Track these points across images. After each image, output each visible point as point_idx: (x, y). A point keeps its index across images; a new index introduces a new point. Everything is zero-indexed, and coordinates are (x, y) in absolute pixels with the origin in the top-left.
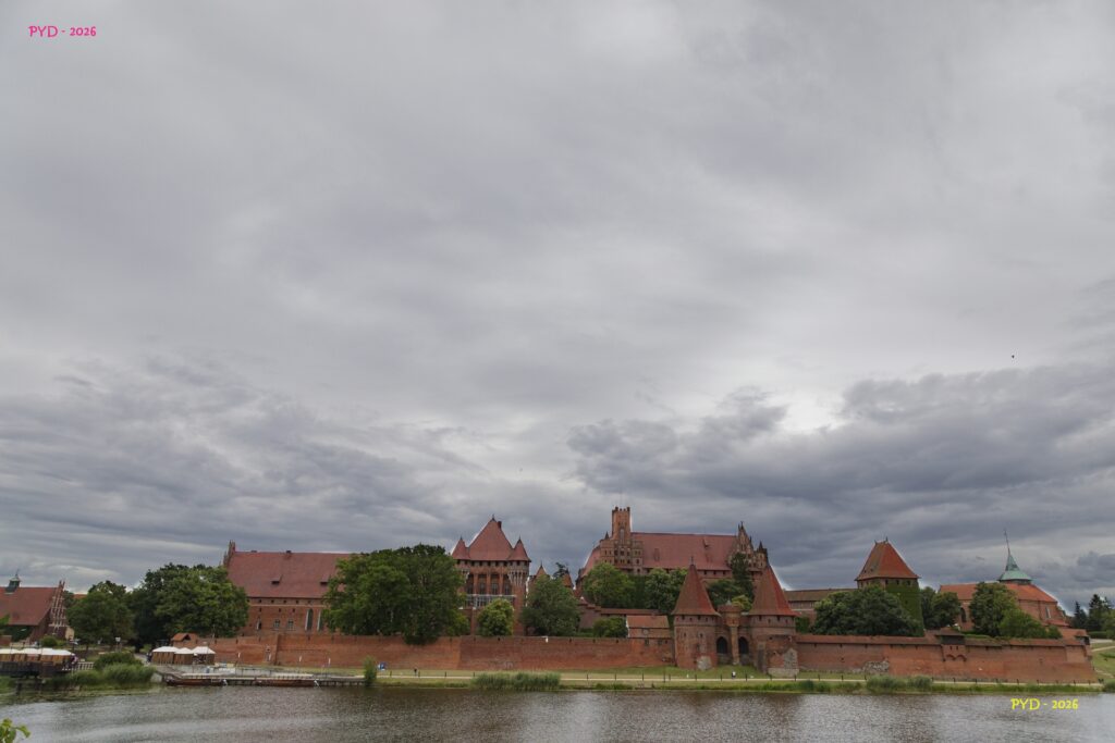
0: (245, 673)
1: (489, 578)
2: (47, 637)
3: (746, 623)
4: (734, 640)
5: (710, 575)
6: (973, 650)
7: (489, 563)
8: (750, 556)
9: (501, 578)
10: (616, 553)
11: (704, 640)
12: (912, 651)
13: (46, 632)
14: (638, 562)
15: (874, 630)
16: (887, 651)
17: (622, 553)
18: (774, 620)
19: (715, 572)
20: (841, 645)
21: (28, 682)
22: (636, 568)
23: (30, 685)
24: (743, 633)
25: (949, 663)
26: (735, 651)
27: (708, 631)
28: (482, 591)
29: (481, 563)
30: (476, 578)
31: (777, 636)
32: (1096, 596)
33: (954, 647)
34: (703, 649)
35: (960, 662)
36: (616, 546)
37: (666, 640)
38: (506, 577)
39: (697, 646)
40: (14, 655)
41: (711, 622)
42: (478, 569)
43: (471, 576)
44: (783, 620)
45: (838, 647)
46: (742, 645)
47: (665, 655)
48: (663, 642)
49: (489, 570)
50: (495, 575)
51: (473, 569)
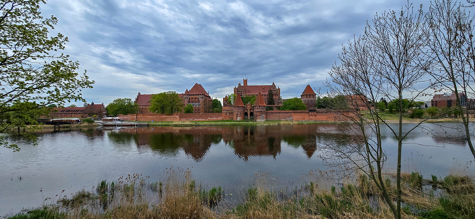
1: (194, 99)
3: (253, 108)
4: (249, 113)
6: (318, 113)
7: (194, 95)
8: (275, 91)
9: (197, 99)
10: (238, 91)
11: (239, 113)
12: (297, 114)
14: (244, 93)
15: (293, 109)
16: (292, 114)
17: (240, 91)
18: (263, 107)
19: (265, 95)
20: (280, 113)
22: (243, 95)
24: (252, 111)
25: (311, 117)
26: (249, 116)
27: (241, 110)
28: (193, 102)
29: (192, 95)
30: (191, 99)
31: (259, 111)
33: (313, 113)
34: (239, 115)
35: (314, 117)
36: (238, 89)
37: (232, 113)
38: (198, 98)
39: (237, 114)
41: (243, 108)
42: (191, 97)
43: (190, 98)
44: (261, 107)
45: (279, 113)
46: (252, 114)
47: (231, 117)
48: (231, 113)
49: (194, 97)
50: (195, 98)
51: (190, 97)
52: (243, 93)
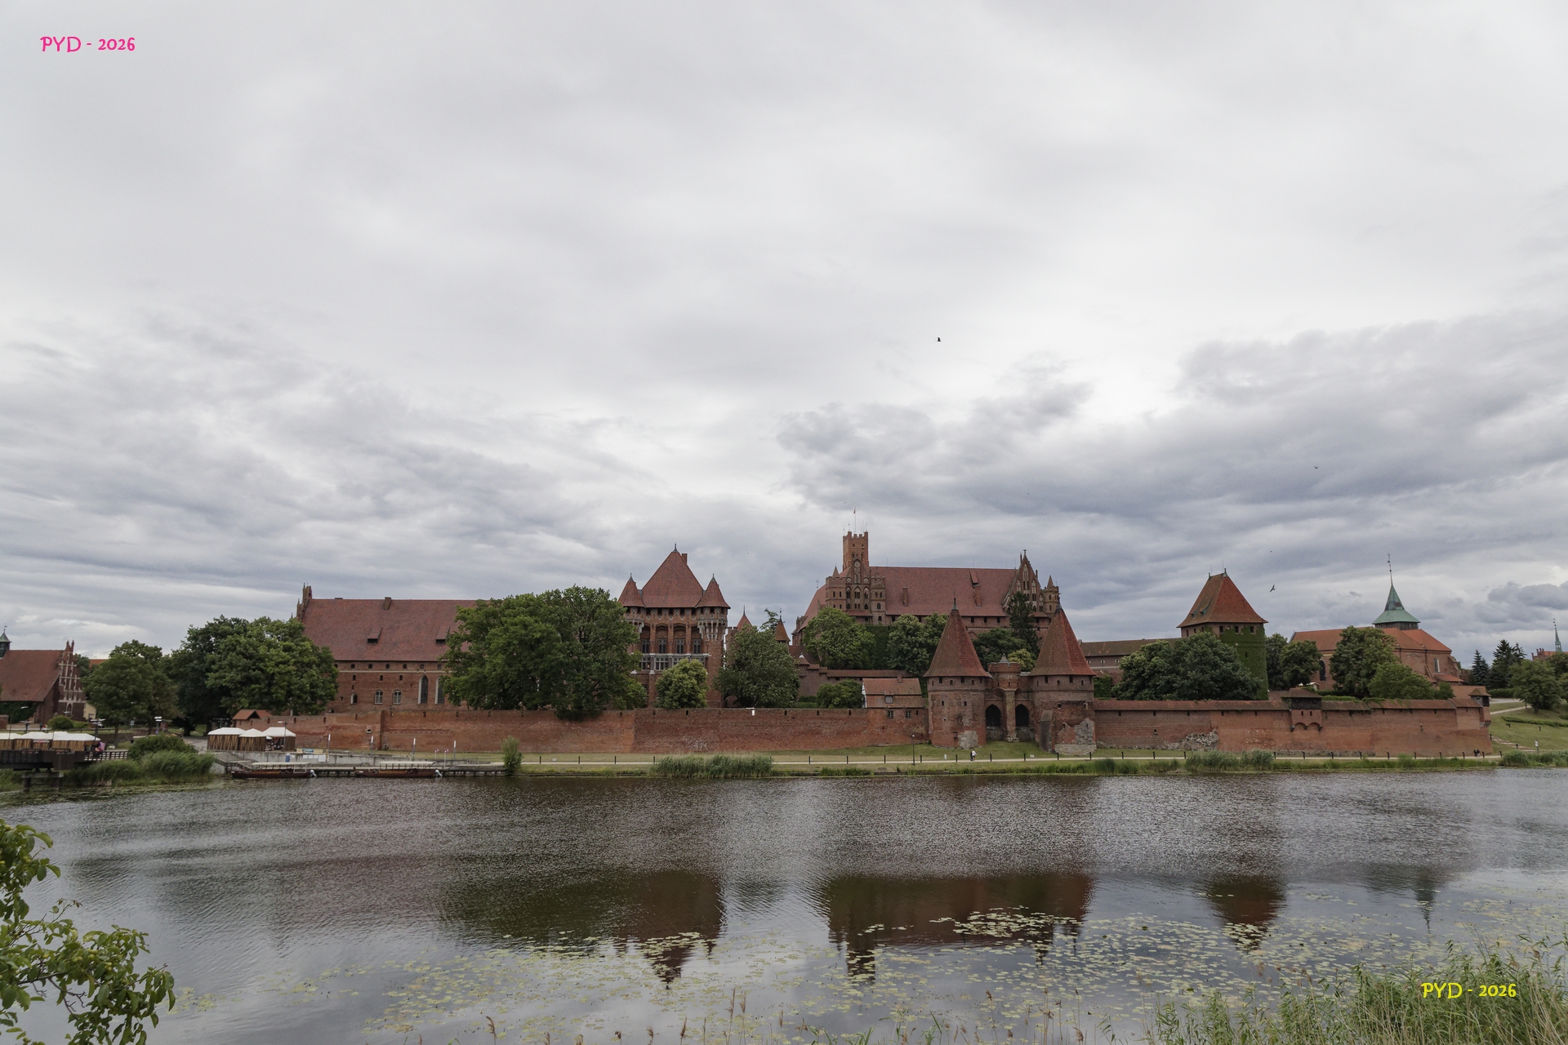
0: (339, 761)
1: (671, 632)
2: (57, 716)
3: (1027, 686)
4: (1010, 708)
5: (979, 622)
6: (1332, 717)
7: (671, 611)
8: (1034, 597)
9: (689, 631)
10: (848, 594)
11: (968, 711)
12: (1252, 718)
13: (55, 710)
14: (879, 606)
15: (1201, 692)
16: (1215, 719)
17: (857, 595)
18: (1065, 681)
19: (985, 619)
20: (1155, 712)
21: (38, 776)
22: (876, 615)
23: (42, 780)
24: (1022, 700)
25: (1299, 734)
26: (1011, 724)
27: (975, 698)
28: (663, 649)
29: (660, 611)
30: (653, 631)
31: (1068, 703)
32: (1503, 642)
33: (1307, 712)
34: (966, 721)
35: (1313, 732)
36: (848, 585)
37: (917, 710)
38: (695, 629)
39: (959, 717)
40: (14, 741)
41: (978, 686)
42: (655, 620)
43: (647, 628)
44: (1077, 682)
45: (1152, 716)
46: (1022, 715)
47: (915, 730)
48: (913, 714)
49: (671, 620)
50: (679, 628)
51: (648, 619)
52: (874, 607)
